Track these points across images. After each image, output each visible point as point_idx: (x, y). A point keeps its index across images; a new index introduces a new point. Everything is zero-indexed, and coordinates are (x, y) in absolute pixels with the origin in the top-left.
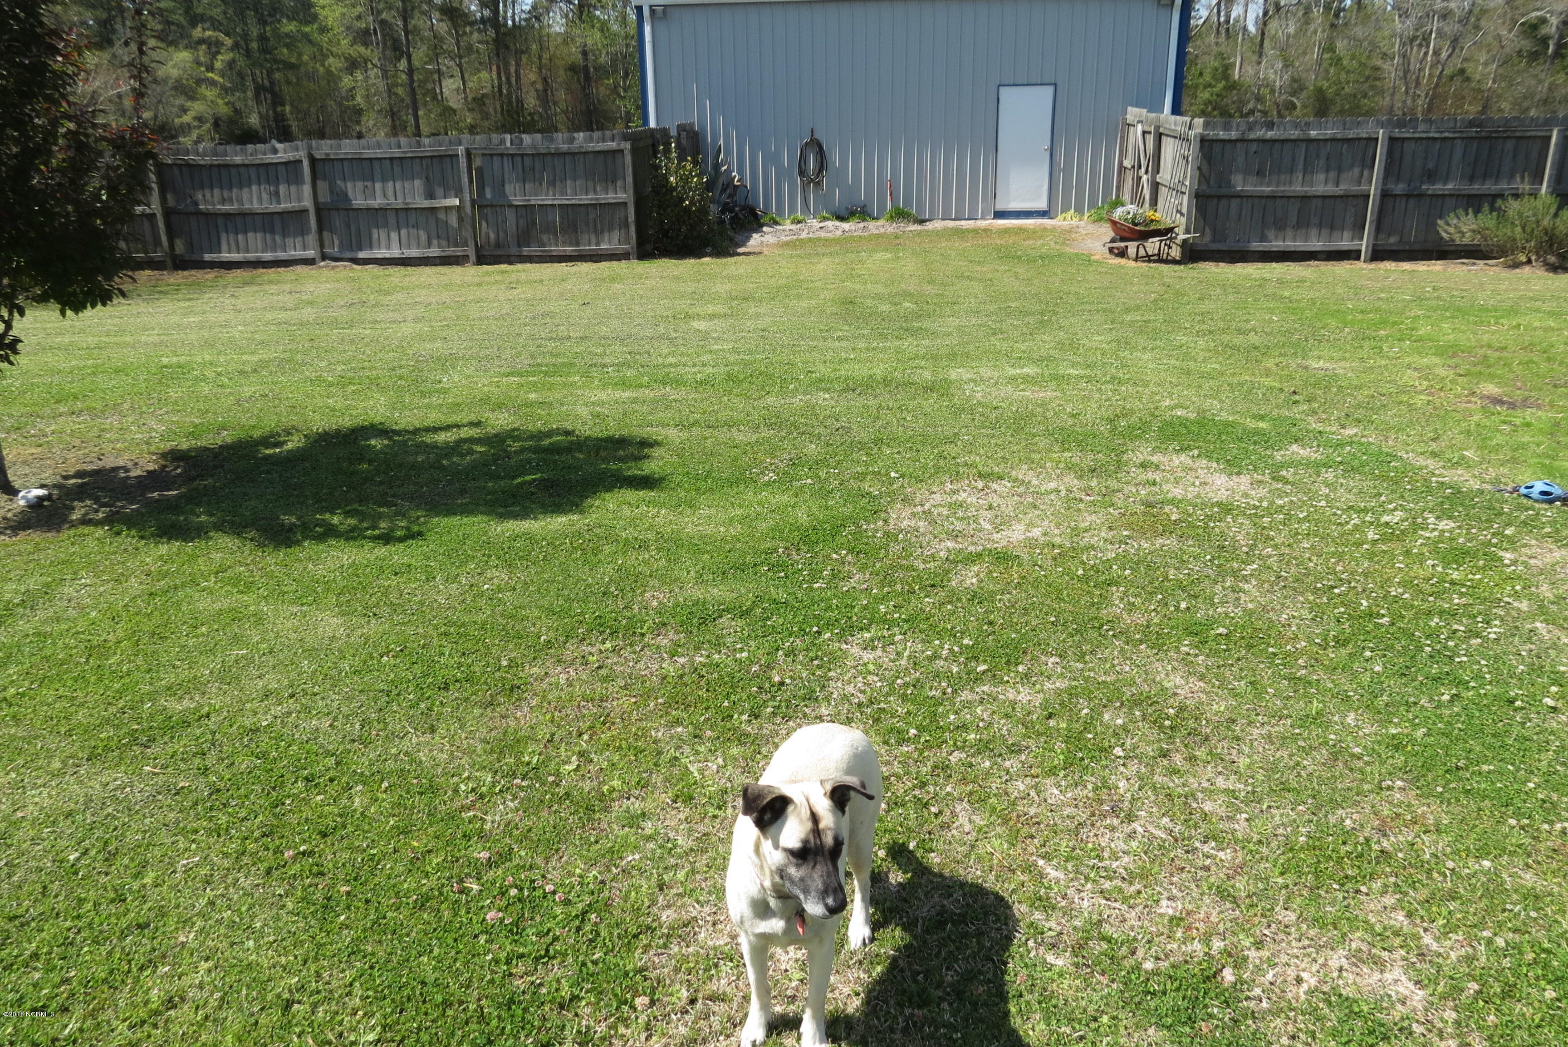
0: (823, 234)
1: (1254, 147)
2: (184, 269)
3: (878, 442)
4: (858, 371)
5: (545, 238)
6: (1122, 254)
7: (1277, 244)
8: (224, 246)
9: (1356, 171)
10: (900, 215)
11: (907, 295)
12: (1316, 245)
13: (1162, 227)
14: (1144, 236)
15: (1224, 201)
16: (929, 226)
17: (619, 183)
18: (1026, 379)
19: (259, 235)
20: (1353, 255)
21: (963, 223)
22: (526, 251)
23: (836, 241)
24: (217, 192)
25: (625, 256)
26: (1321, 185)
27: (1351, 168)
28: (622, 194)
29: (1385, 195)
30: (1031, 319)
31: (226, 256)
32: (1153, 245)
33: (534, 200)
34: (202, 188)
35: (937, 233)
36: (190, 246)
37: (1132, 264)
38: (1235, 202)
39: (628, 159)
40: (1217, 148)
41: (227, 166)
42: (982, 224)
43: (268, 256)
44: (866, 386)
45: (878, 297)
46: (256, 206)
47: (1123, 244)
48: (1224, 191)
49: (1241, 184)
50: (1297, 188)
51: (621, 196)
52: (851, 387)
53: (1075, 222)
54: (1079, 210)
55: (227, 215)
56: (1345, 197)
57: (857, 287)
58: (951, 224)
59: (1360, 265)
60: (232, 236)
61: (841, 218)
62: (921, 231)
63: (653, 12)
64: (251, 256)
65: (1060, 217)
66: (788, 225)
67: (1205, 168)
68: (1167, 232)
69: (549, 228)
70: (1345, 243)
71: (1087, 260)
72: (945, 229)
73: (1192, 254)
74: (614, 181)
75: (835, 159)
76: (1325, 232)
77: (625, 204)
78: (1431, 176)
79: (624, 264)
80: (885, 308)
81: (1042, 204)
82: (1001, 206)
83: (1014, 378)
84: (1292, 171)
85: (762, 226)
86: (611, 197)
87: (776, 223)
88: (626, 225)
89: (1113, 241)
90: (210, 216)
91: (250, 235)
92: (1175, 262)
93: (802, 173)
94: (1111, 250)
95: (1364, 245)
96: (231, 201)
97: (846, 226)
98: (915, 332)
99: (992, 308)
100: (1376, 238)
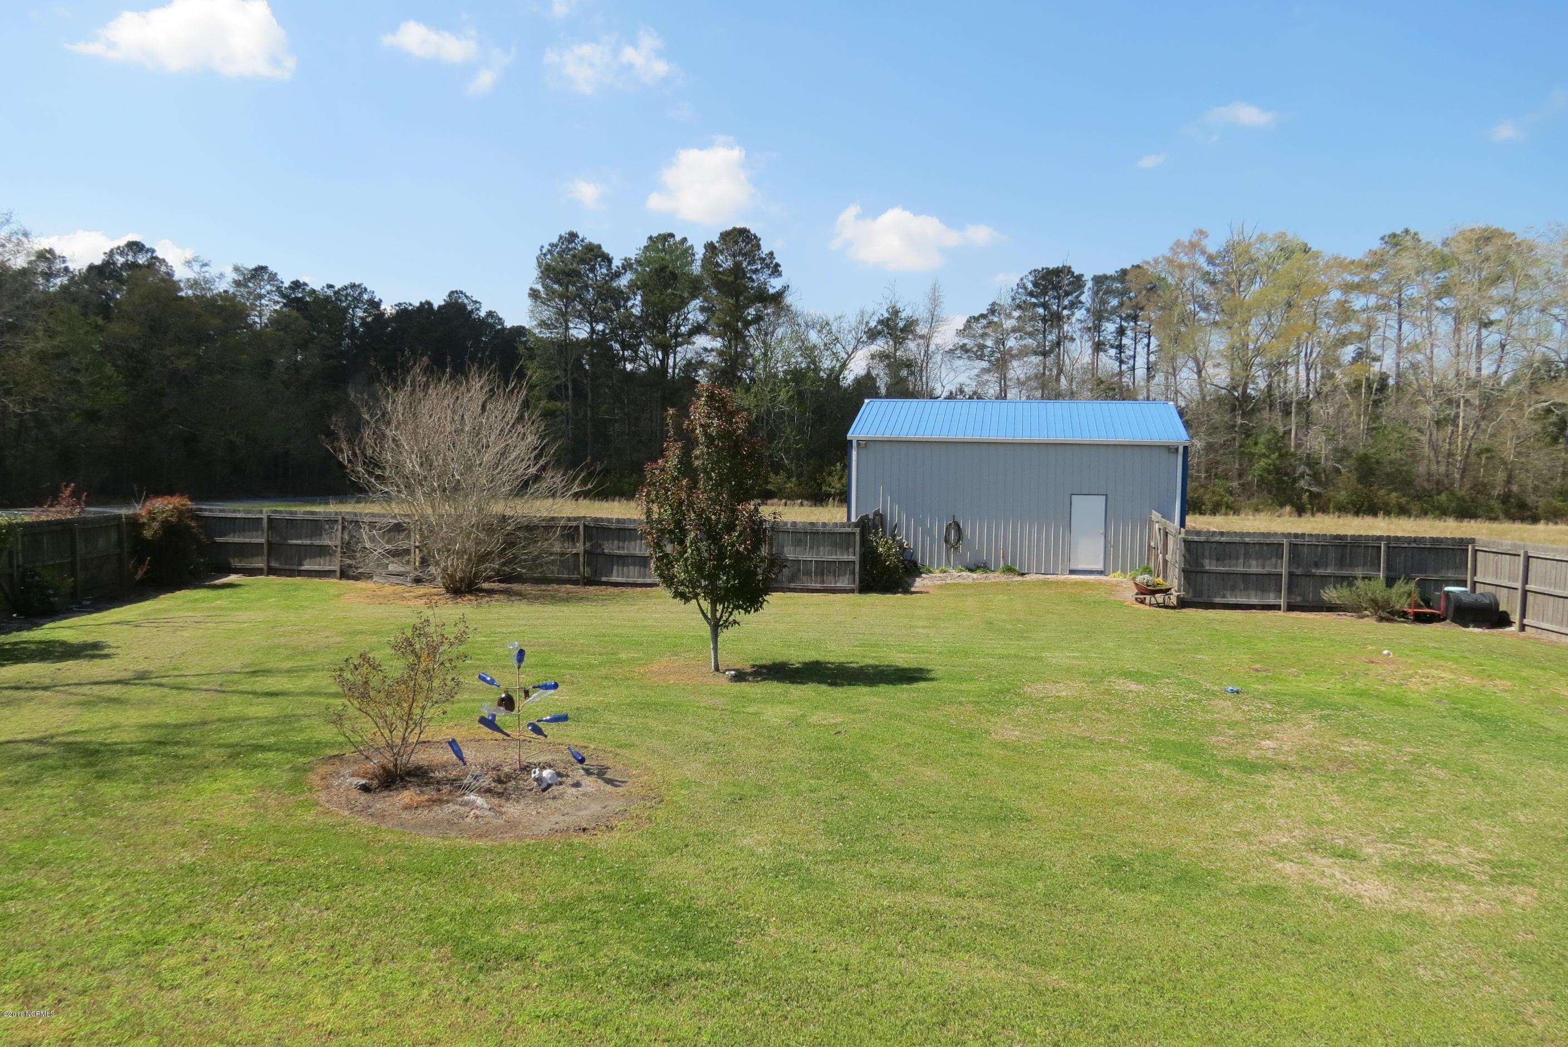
0: (960, 581)
1: (1214, 546)
2: (590, 585)
3: (1017, 672)
4: (1005, 652)
5: (805, 578)
6: (1142, 602)
7: (1231, 600)
8: (615, 573)
9: (1274, 560)
10: (1009, 570)
11: (1019, 621)
12: (1254, 601)
13: (1163, 588)
14: (1153, 593)
15: (1199, 575)
16: (1027, 578)
17: (851, 550)
18: (1074, 657)
19: (637, 568)
20: (1276, 607)
21: (1049, 576)
22: (792, 585)
23: (971, 586)
24: (616, 542)
25: (852, 591)
26: (1255, 567)
27: (1270, 559)
28: (852, 556)
29: (1291, 575)
30: (1081, 635)
31: (614, 579)
32: (1160, 598)
33: (801, 557)
34: (608, 540)
35: (1033, 582)
36: (595, 572)
37: (1147, 607)
38: (1205, 576)
39: (858, 538)
40: (1193, 546)
41: (624, 529)
42: (1061, 578)
43: (640, 581)
44: (1008, 657)
45: (1004, 621)
46: (637, 552)
47: (1142, 597)
48: (1199, 569)
49: (1209, 565)
50: (1241, 569)
51: (852, 558)
52: (1001, 657)
53: (1121, 579)
54: (1124, 571)
55: (620, 557)
56: (1268, 575)
57: (993, 615)
58: (1042, 577)
59: (1280, 613)
60: (620, 569)
61: (971, 570)
62: (1023, 581)
63: (858, 444)
64: (631, 580)
65: (1112, 575)
66: (937, 574)
67: (1187, 556)
68: (1166, 591)
69: (808, 573)
70: (1271, 601)
71: (1122, 605)
72: (1038, 581)
73: (1183, 604)
74: (848, 549)
75: (968, 532)
76: (1259, 593)
77: (854, 562)
78: (1316, 565)
79: (851, 595)
80: (1009, 627)
81: (1100, 567)
82: (1073, 567)
83: (1069, 657)
84: (1237, 558)
85: (921, 573)
86: (845, 558)
87: (930, 572)
88: (853, 573)
89: (1137, 594)
90: (612, 556)
91: (631, 568)
92: (1173, 608)
93: (947, 541)
94: (1136, 599)
95: (1282, 602)
96: (623, 548)
97: (974, 575)
98: (1026, 638)
99: (1064, 628)
100: (1288, 598)
